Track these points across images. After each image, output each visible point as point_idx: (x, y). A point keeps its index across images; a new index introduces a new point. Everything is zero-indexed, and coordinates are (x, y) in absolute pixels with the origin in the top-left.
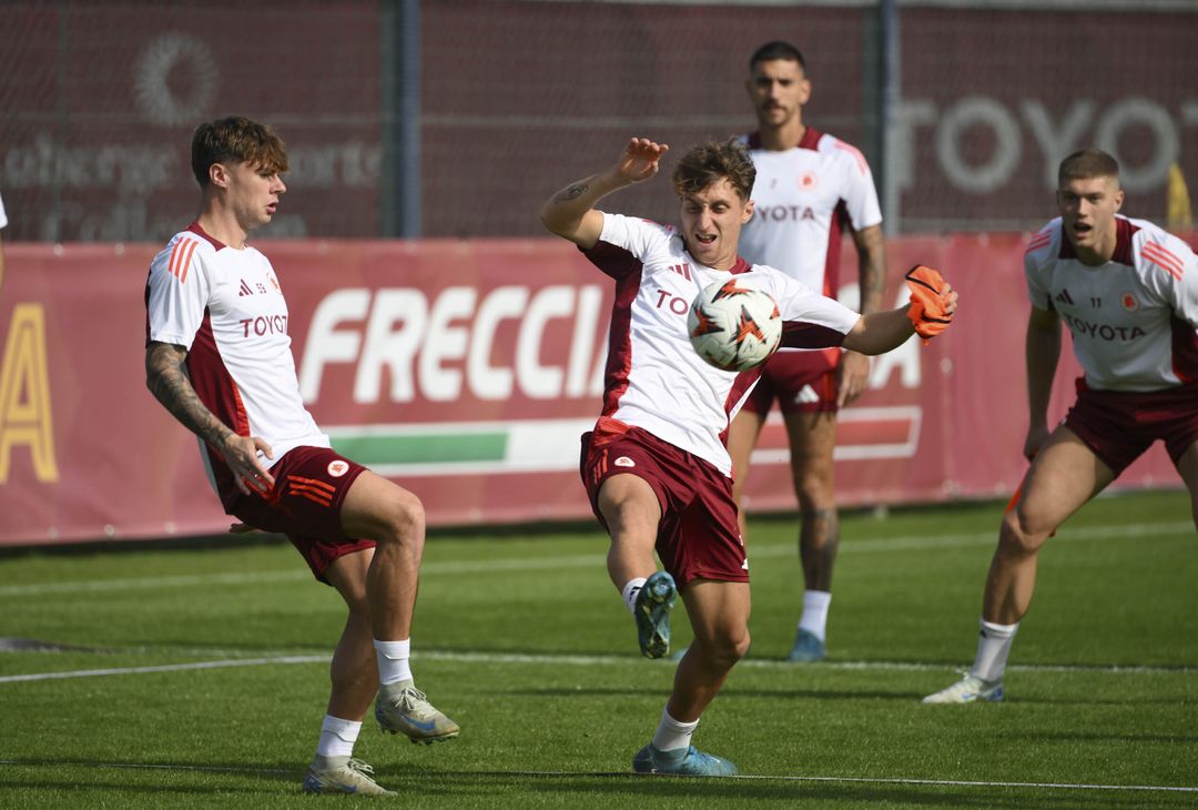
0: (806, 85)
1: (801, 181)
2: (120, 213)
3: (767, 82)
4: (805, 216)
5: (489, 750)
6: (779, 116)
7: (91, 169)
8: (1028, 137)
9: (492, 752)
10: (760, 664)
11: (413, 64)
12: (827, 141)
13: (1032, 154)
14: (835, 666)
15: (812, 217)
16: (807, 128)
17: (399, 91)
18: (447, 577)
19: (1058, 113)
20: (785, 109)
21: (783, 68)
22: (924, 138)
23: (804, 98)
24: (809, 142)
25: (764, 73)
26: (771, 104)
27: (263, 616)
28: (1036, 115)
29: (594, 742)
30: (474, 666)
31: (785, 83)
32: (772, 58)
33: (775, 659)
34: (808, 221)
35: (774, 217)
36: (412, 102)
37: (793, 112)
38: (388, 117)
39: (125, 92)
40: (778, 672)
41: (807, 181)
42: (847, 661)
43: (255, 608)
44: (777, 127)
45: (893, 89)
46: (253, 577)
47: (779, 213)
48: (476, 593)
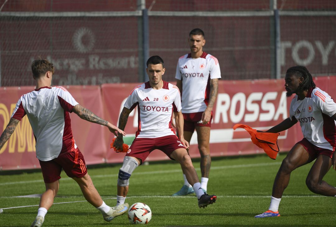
0: (204, 41)
1: (200, 66)
2: (69, 77)
3: (193, 41)
4: (201, 76)
5: (169, 222)
6: (196, 50)
7: (62, 65)
8: (317, 51)
9: (170, 222)
10: (244, 197)
11: (147, 34)
12: (209, 56)
13: (318, 56)
14: (264, 197)
15: (203, 76)
16: (203, 52)
17: (143, 42)
18: (159, 174)
19: (325, 44)
20: (197, 48)
21: (198, 37)
22: (288, 52)
23: (203, 44)
24: (203, 56)
25: (193, 38)
26: (194, 47)
27: (108, 186)
28: (319, 45)
29: (198, 219)
30: (166, 199)
31: (198, 41)
32: (195, 34)
33: (248, 195)
34: (202, 77)
35: (193, 76)
36: (147, 45)
37: (200, 49)
38: (141, 49)
39: (70, 44)
40: (249, 199)
41: (202, 66)
42: (267, 195)
43: (106, 184)
44: (196, 53)
45: (279, 39)
46: (106, 176)
47: (194, 75)
48: (167, 179)
